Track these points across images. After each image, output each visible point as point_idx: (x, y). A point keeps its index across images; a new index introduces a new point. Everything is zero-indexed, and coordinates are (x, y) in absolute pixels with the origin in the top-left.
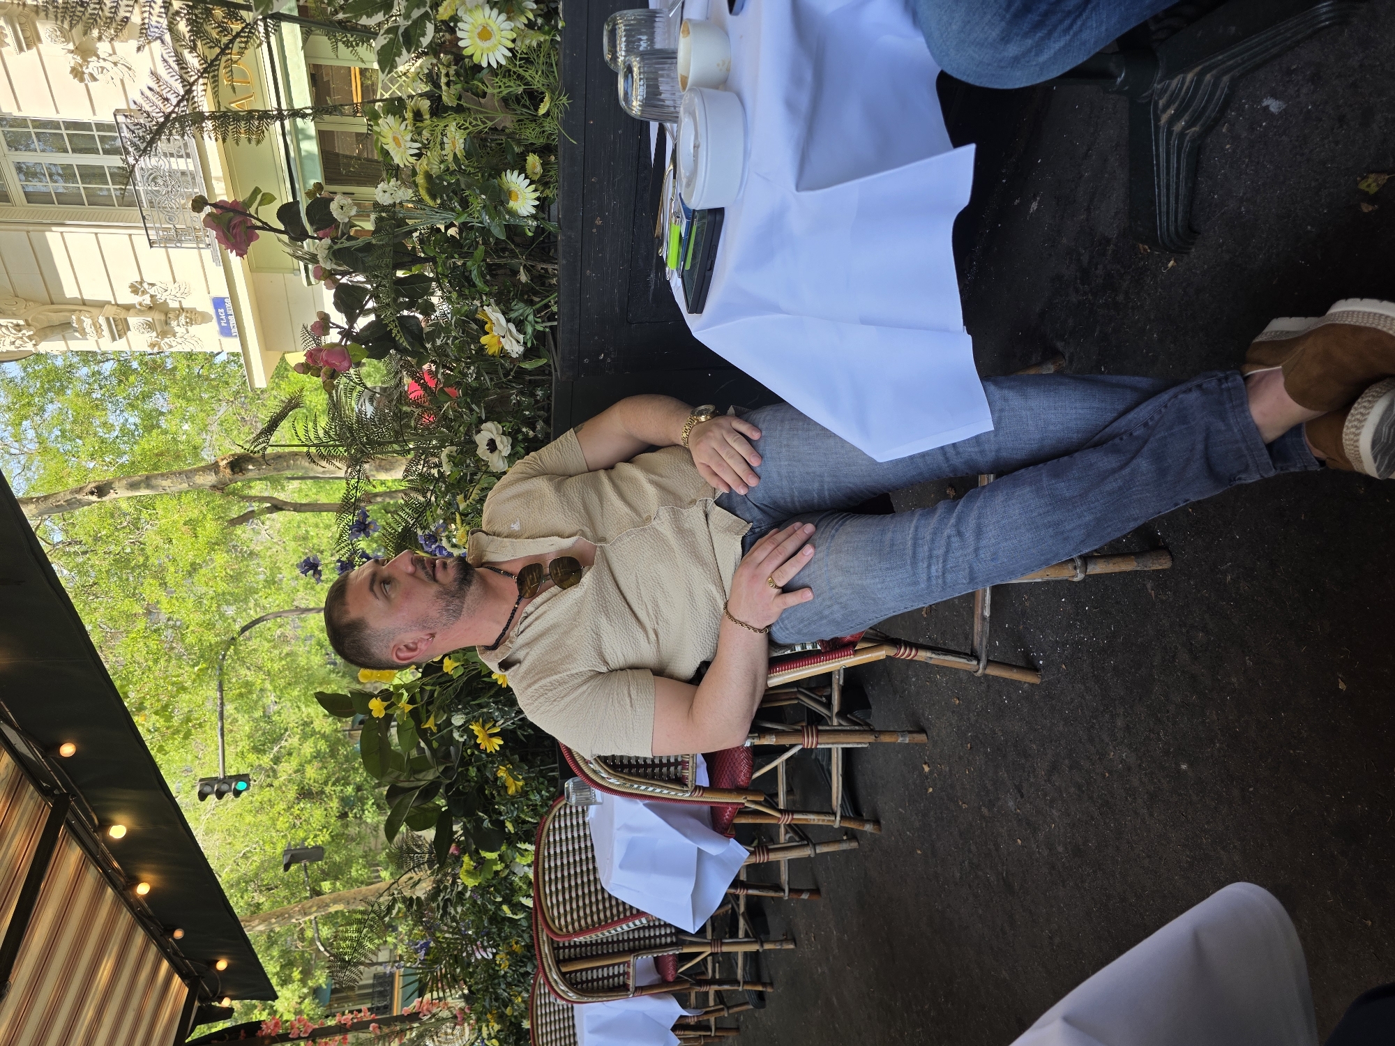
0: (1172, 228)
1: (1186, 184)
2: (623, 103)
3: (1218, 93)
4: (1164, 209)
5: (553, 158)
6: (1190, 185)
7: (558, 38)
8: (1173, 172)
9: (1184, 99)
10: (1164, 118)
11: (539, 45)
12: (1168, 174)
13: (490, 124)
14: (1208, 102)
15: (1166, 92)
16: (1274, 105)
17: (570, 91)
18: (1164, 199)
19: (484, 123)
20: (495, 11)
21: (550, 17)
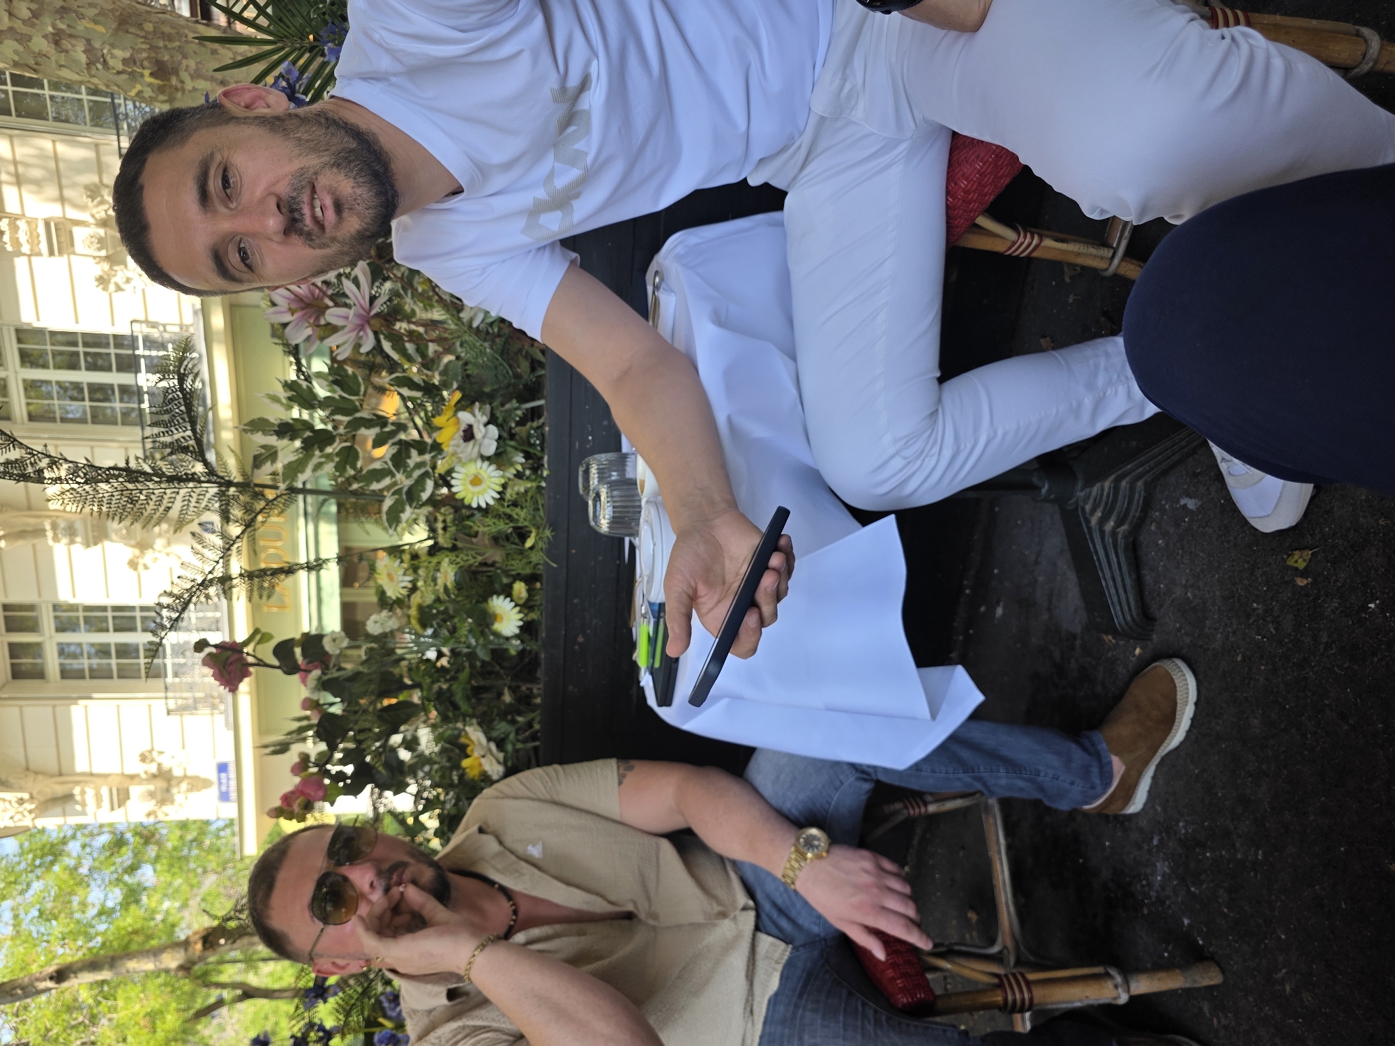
0: (1129, 618)
1: (1130, 575)
2: (592, 523)
3: (1137, 496)
4: (1115, 599)
5: (538, 585)
6: (1134, 576)
7: (543, 484)
8: (1115, 566)
9: (1106, 504)
10: (1094, 521)
11: (526, 491)
12: (1110, 567)
13: (480, 559)
14: (1130, 503)
15: (1089, 497)
16: (1191, 504)
17: (554, 526)
18: (1113, 591)
19: (474, 558)
20: (486, 463)
21: (536, 468)
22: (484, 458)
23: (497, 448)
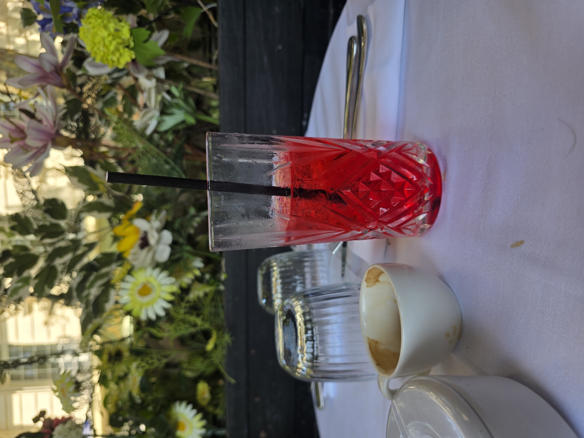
2: (282, 361)
5: (220, 383)
7: (222, 288)
11: (206, 295)
13: (164, 361)
17: (233, 330)
19: (159, 360)
20: (157, 270)
21: (215, 273)
22: (157, 265)
23: (172, 254)
